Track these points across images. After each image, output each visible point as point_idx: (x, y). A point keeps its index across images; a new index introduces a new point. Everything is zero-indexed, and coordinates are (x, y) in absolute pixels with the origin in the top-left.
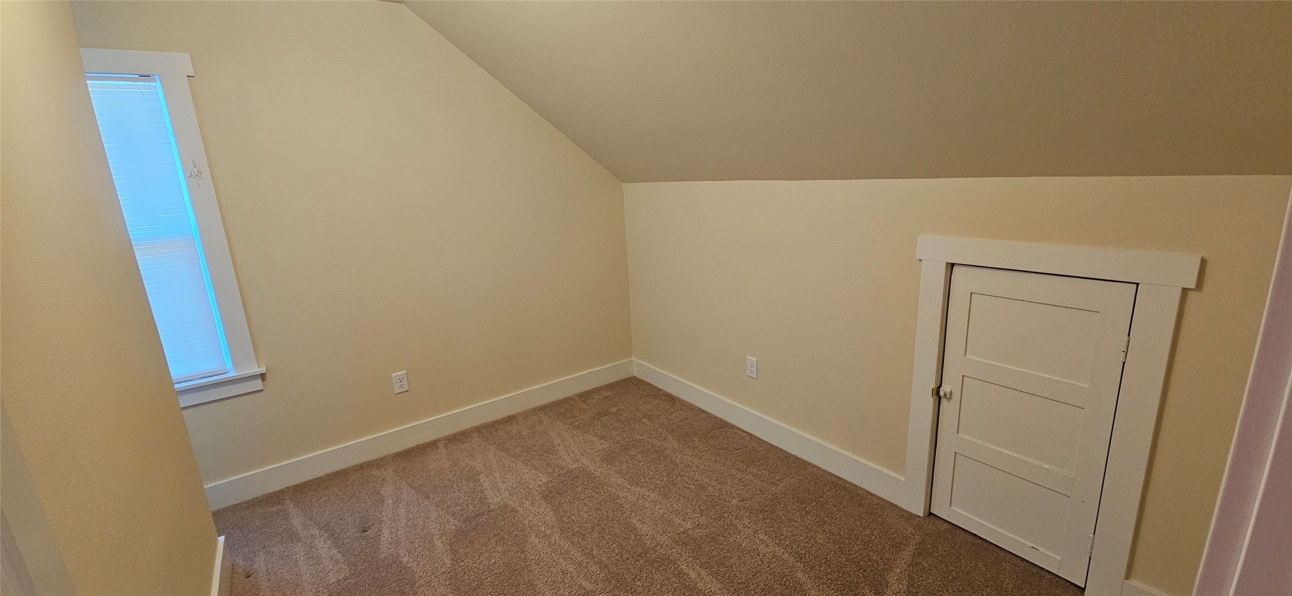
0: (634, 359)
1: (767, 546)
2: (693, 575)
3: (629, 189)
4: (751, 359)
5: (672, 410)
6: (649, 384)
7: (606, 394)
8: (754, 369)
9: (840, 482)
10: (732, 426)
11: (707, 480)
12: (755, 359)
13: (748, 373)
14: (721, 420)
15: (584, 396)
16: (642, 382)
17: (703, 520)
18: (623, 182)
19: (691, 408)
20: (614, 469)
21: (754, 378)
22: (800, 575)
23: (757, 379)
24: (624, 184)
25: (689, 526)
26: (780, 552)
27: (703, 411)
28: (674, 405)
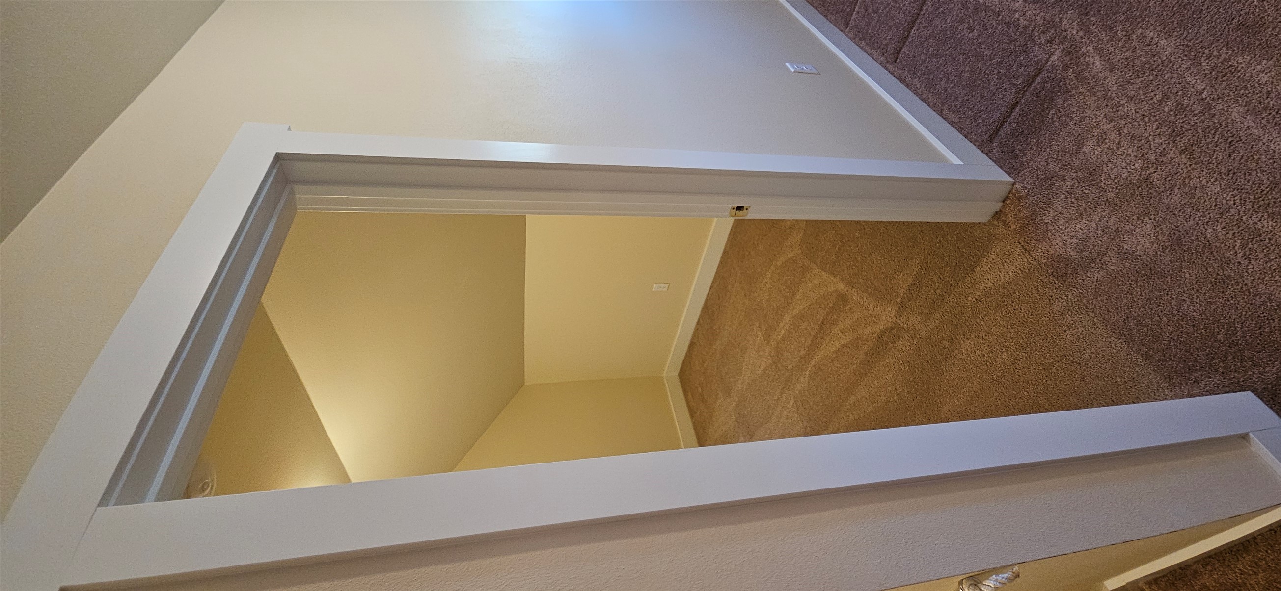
0: (664, 375)
1: (767, 282)
2: (783, 332)
3: (529, 380)
4: (655, 287)
5: (698, 345)
6: (683, 363)
7: (690, 396)
8: (662, 285)
9: (733, 230)
10: (706, 300)
11: (737, 319)
12: (655, 285)
13: (666, 289)
14: (703, 309)
15: (692, 413)
16: (682, 368)
17: (757, 324)
18: (524, 384)
19: (696, 330)
20: (733, 387)
21: (669, 286)
22: (779, 263)
23: (669, 284)
24: (526, 384)
25: (760, 333)
26: (769, 275)
27: (698, 321)
28: (695, 343)
